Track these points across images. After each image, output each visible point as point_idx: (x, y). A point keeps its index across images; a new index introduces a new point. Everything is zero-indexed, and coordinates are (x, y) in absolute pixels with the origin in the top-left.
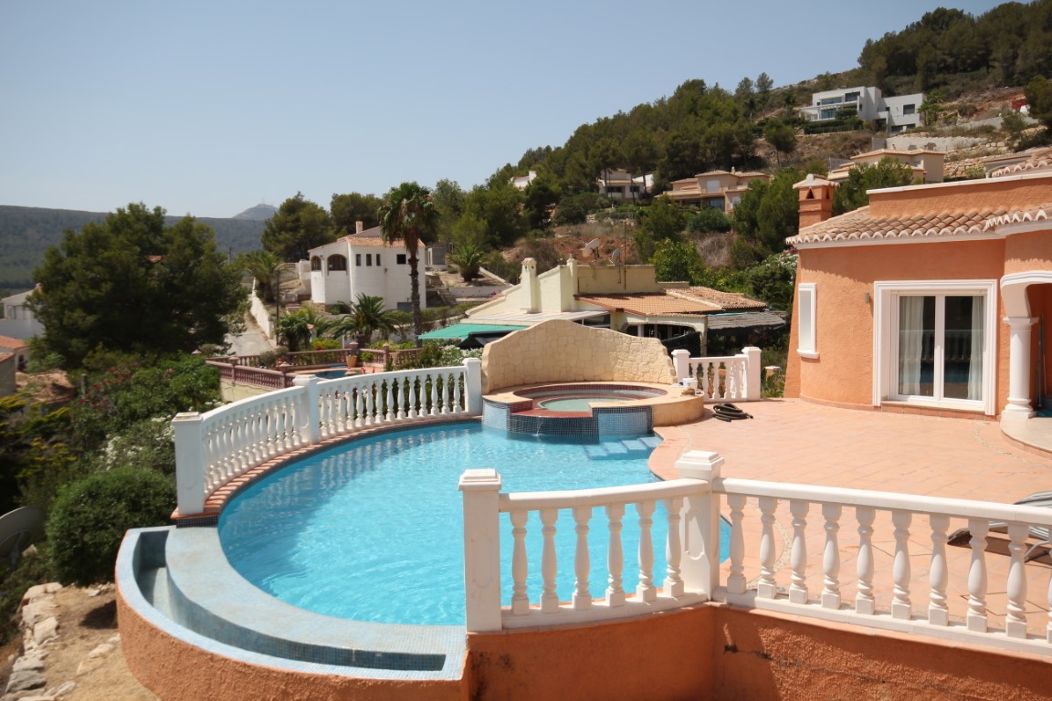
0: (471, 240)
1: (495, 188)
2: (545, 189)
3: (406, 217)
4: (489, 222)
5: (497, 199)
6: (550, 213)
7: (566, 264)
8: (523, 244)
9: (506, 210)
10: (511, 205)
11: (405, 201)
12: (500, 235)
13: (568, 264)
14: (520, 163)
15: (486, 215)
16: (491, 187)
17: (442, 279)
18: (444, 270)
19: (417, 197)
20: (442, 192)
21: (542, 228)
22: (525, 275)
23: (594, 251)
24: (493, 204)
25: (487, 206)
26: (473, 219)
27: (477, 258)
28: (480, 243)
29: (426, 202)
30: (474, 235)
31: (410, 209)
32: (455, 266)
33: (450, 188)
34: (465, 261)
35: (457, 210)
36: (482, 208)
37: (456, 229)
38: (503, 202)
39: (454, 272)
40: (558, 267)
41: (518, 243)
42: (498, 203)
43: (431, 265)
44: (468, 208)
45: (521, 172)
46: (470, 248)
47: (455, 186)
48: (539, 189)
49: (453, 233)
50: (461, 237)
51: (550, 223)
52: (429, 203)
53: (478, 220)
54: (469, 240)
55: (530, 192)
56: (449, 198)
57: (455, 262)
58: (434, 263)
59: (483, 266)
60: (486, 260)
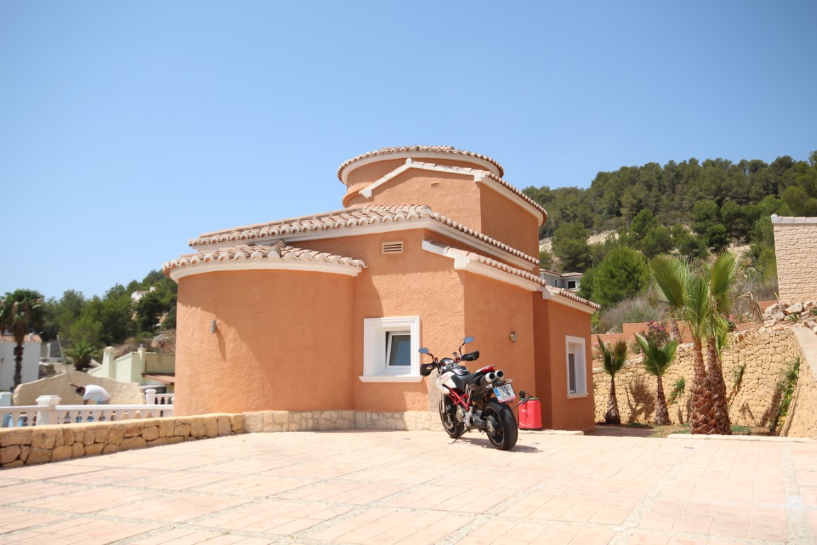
0: (86, 337)
1: (112, 297)
2: (156, 301)
3: (17, 316)
4: (104, 324)
5: (112, 306)
6: (159, 319)
7: (137, 351)
8: (131, 342)
9: (119, 315)
10: (125, 312)
11: (16, 303)
12: (112, 334)
13: (139, 352)
14: (144, 281)
15: (102, 319)
16: (110, 297)
17: (56, 369)
18: (59, 362)
19: (28, 300)
20: (68, 299)
21: (151, 331)
22: (106, 359)
23: (160, 343)
24: (109, 310)
25: (103, 312)
26: (89, 321)
27: (89, 352)
28: (95, 340)
29: (35, 304)
30: (89, 333)
31: (20, 309)
32: (70, 359)
33: (75, 297)
34: (78, 354)
35: (77, 314)
36: (99, 313)
37: (73, 329)
38: (118, 309)
39: (69, 363)
40: (131, 353)
41: (127, 341)
42: (113, 310)
43: (48, 357)
44: (87, 313)
45: (145, 288)
46: (84, 344)
47: (80, 295)
48: (151, 300)
49: (71, 331)
50: (77, 335)
51: (158, 327)
52: (37, 305)
53: (94, 321)
54: (84, 338)
55: (143, 303)
56: (74, 304)
57: (69, 355)
58: (51, 356)
59: (94, 358)
60: (97, 353)
